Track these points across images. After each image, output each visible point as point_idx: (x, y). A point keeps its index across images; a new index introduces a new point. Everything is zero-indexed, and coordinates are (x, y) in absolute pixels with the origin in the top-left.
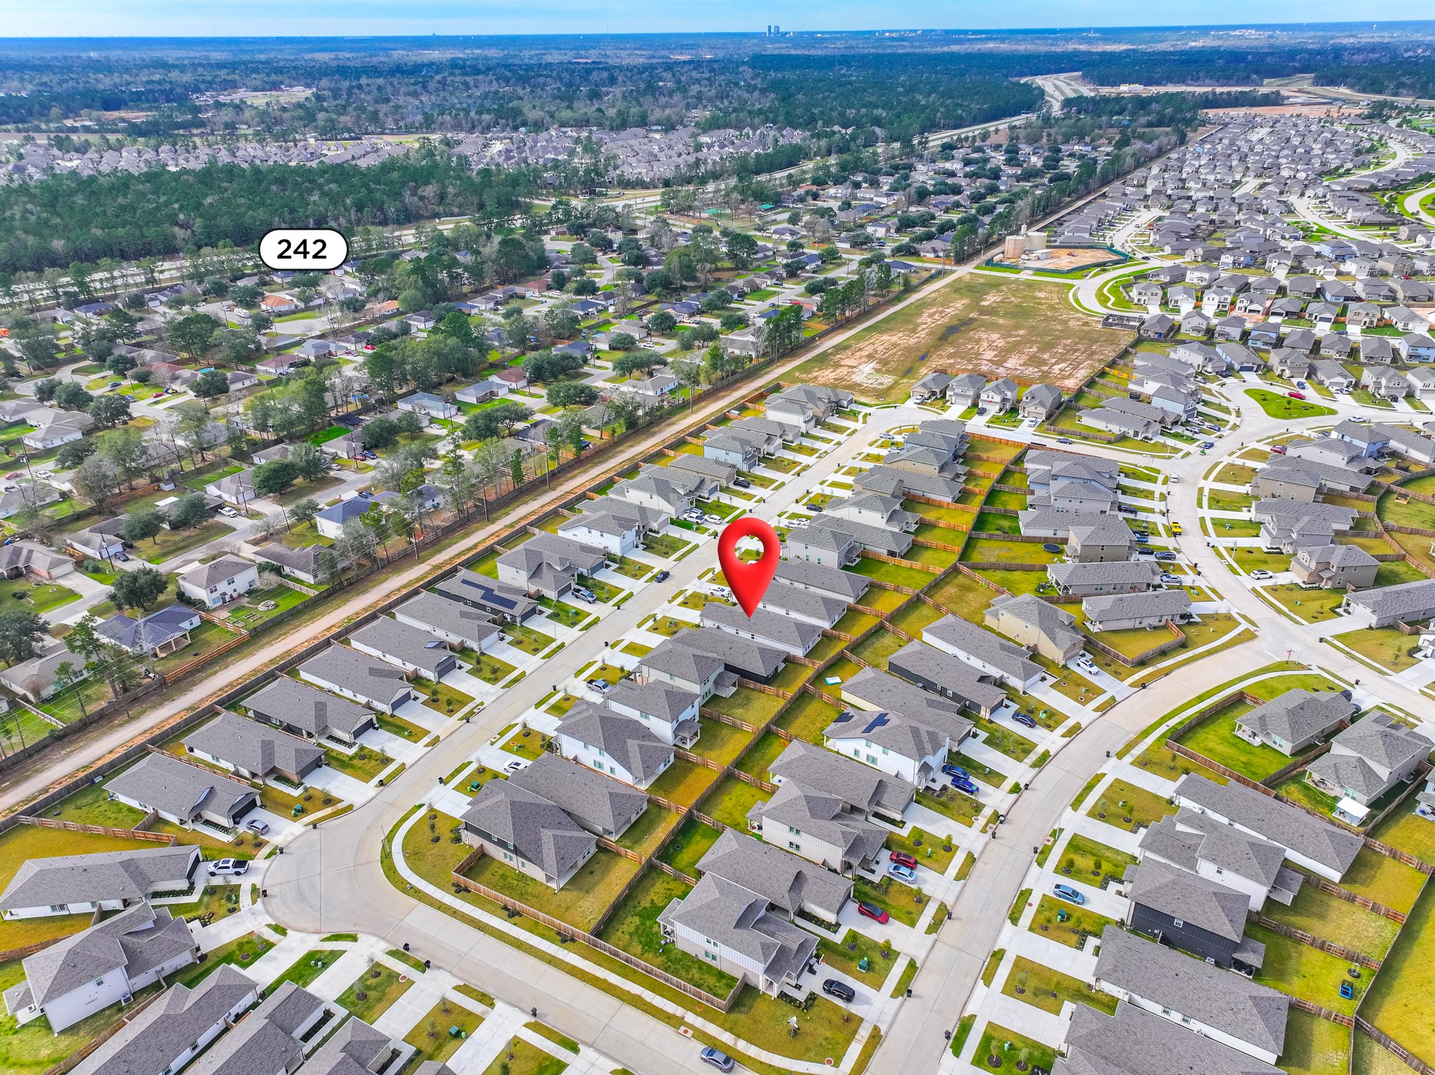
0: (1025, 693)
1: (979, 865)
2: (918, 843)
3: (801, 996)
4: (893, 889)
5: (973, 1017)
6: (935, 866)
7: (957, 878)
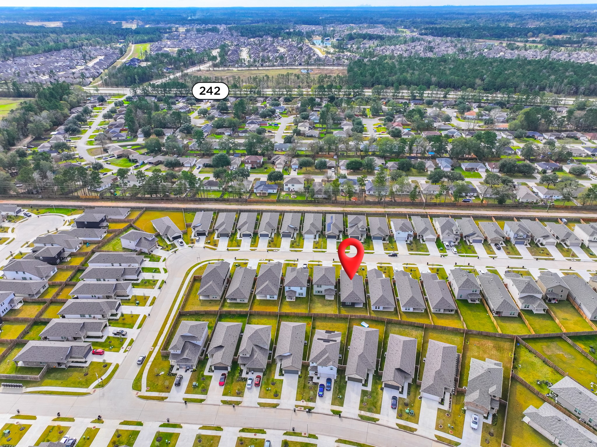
0: (421, 398)
1: (273, 410)
2: (273, 384)
3: (174, 371)
4: (241, 383)
5: (181, 427)
6: (262, 394)
7: (259, 404)
